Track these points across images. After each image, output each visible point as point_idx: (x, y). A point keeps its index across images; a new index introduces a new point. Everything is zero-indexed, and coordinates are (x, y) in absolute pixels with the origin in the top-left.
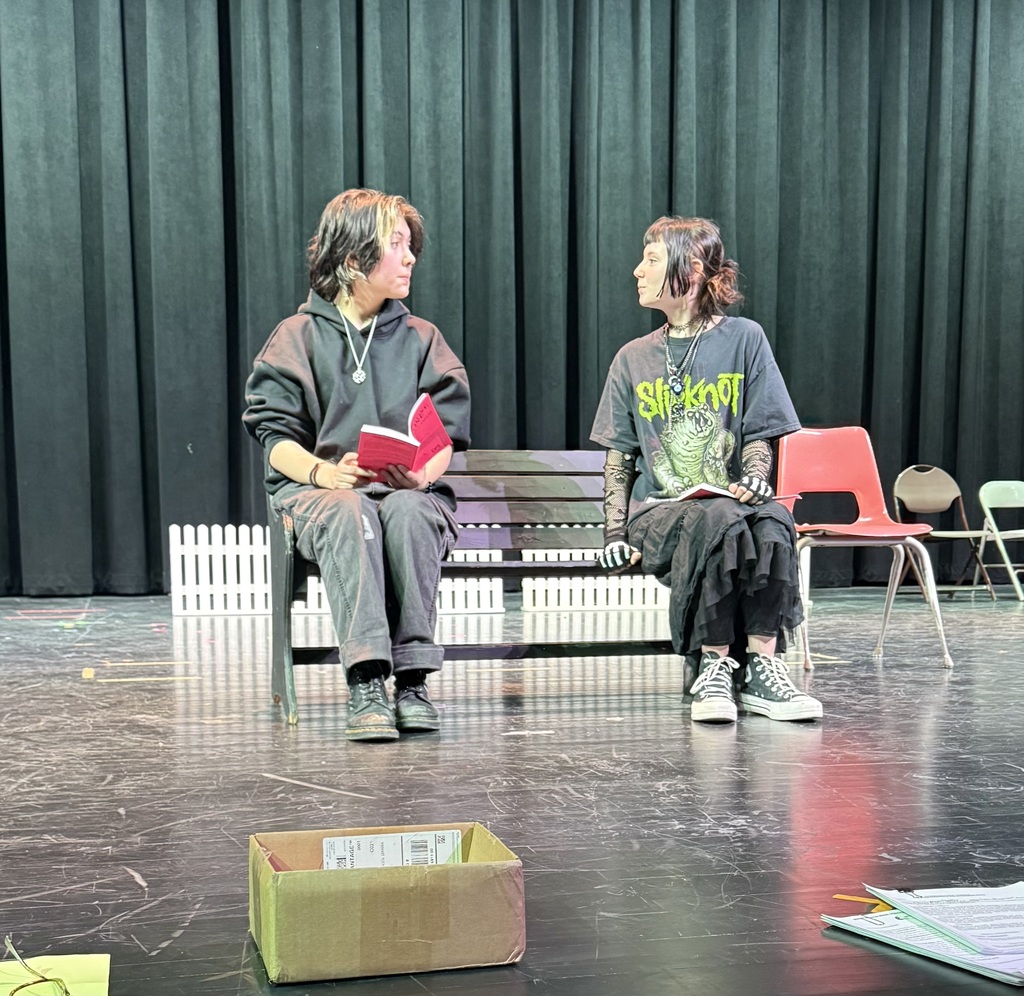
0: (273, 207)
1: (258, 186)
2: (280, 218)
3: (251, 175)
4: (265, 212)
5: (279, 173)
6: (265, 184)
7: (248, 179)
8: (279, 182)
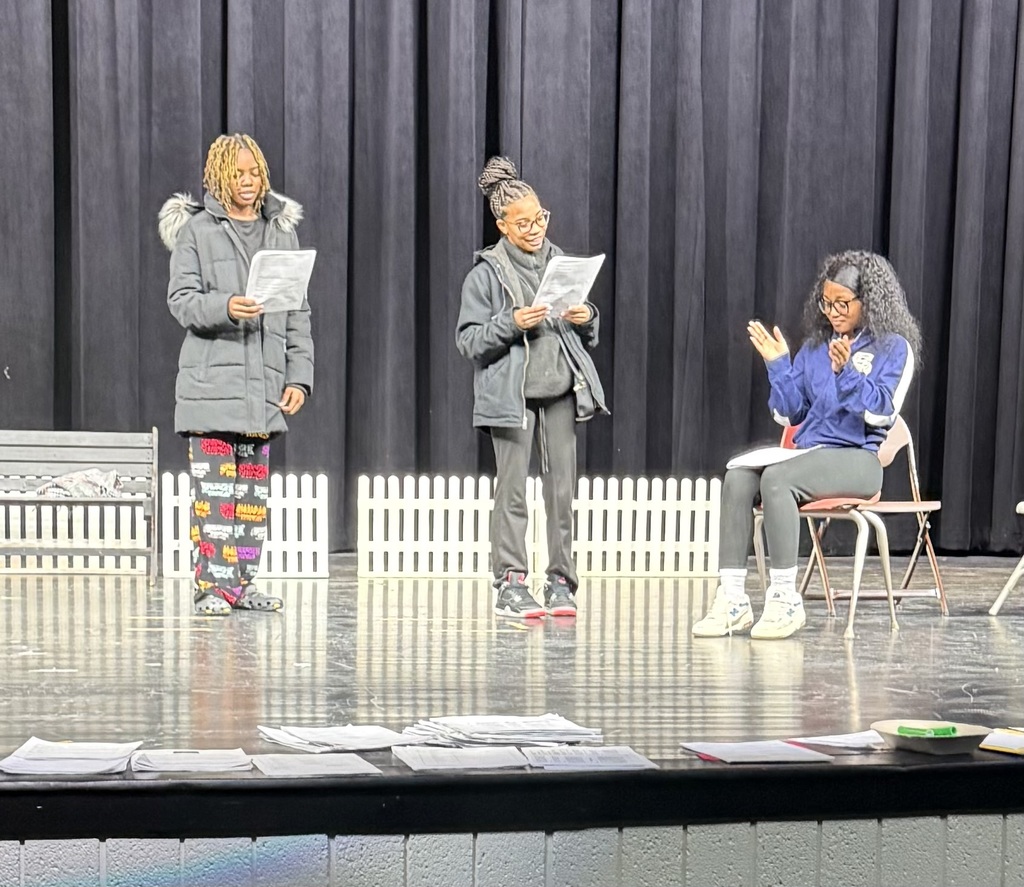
0: (113, 80)
1: (94, 57)
2: (122, 94)
3: (85, 44)
4: (102, 87)
5: (121, 41)
6: (102, 55)
7: (83, 50)
8: (121, 52)
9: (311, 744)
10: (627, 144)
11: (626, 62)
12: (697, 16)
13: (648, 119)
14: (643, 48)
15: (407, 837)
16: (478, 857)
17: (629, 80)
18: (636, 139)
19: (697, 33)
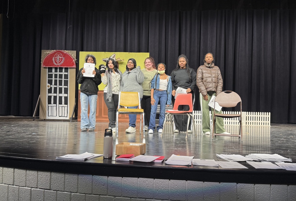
9: (228, 159)
10: (253, 68)
11: (253, 58)
12: (263, 52)
13: (256, 65)
14: (255, 57)
15: (255, 184)
16: (271, 190)
17: (253, 60)
18: (255, 67)
19: (263, 54)
